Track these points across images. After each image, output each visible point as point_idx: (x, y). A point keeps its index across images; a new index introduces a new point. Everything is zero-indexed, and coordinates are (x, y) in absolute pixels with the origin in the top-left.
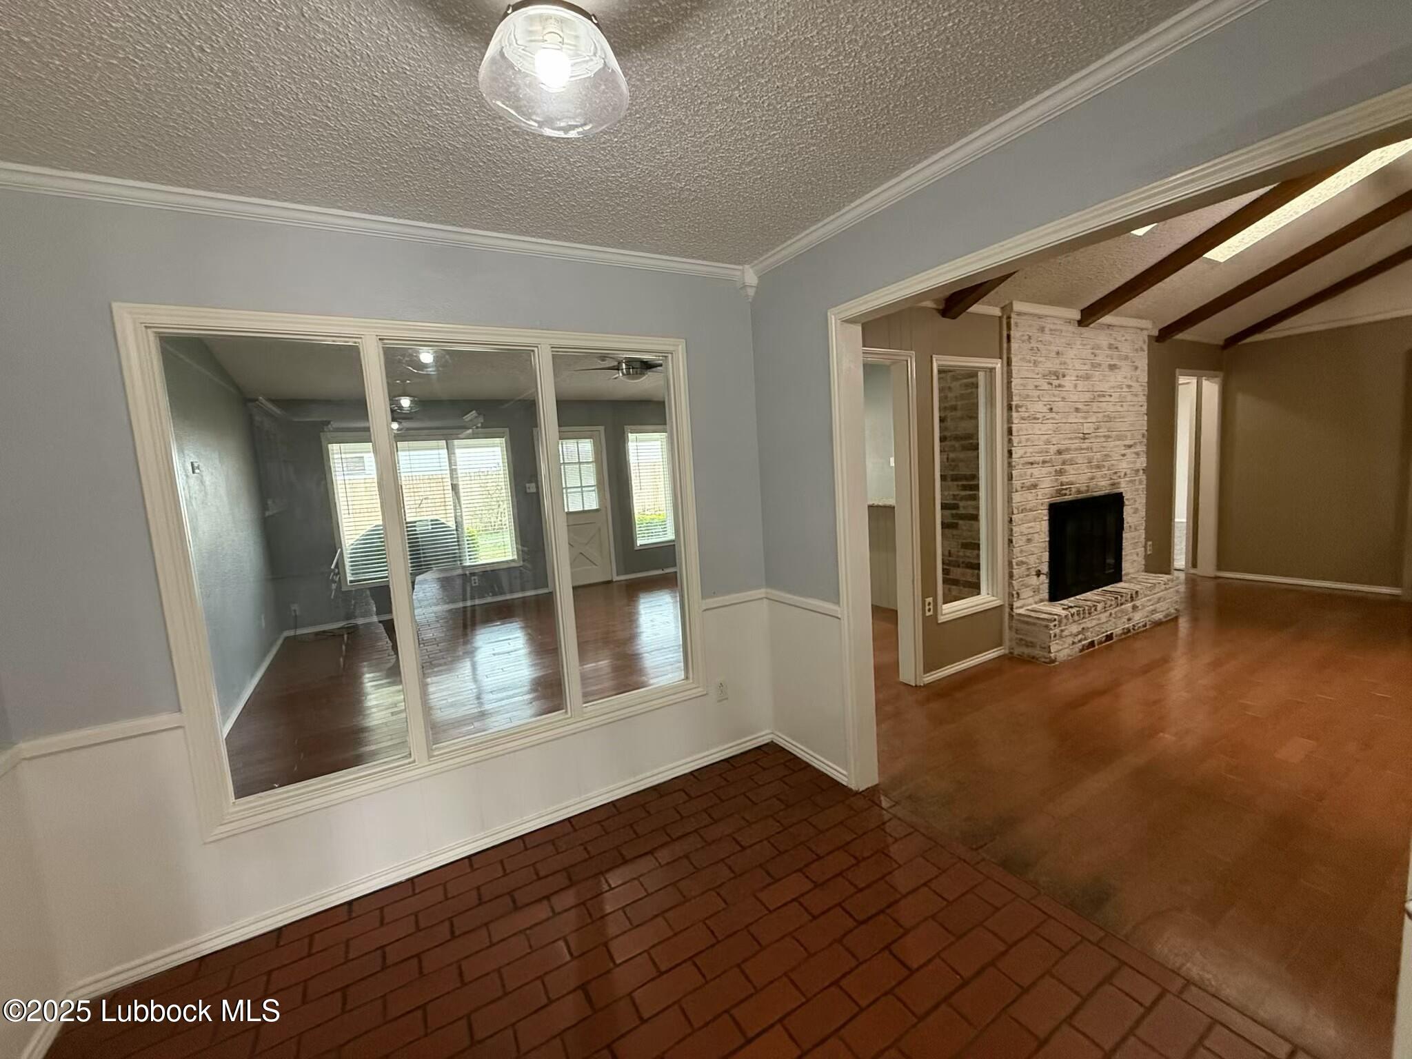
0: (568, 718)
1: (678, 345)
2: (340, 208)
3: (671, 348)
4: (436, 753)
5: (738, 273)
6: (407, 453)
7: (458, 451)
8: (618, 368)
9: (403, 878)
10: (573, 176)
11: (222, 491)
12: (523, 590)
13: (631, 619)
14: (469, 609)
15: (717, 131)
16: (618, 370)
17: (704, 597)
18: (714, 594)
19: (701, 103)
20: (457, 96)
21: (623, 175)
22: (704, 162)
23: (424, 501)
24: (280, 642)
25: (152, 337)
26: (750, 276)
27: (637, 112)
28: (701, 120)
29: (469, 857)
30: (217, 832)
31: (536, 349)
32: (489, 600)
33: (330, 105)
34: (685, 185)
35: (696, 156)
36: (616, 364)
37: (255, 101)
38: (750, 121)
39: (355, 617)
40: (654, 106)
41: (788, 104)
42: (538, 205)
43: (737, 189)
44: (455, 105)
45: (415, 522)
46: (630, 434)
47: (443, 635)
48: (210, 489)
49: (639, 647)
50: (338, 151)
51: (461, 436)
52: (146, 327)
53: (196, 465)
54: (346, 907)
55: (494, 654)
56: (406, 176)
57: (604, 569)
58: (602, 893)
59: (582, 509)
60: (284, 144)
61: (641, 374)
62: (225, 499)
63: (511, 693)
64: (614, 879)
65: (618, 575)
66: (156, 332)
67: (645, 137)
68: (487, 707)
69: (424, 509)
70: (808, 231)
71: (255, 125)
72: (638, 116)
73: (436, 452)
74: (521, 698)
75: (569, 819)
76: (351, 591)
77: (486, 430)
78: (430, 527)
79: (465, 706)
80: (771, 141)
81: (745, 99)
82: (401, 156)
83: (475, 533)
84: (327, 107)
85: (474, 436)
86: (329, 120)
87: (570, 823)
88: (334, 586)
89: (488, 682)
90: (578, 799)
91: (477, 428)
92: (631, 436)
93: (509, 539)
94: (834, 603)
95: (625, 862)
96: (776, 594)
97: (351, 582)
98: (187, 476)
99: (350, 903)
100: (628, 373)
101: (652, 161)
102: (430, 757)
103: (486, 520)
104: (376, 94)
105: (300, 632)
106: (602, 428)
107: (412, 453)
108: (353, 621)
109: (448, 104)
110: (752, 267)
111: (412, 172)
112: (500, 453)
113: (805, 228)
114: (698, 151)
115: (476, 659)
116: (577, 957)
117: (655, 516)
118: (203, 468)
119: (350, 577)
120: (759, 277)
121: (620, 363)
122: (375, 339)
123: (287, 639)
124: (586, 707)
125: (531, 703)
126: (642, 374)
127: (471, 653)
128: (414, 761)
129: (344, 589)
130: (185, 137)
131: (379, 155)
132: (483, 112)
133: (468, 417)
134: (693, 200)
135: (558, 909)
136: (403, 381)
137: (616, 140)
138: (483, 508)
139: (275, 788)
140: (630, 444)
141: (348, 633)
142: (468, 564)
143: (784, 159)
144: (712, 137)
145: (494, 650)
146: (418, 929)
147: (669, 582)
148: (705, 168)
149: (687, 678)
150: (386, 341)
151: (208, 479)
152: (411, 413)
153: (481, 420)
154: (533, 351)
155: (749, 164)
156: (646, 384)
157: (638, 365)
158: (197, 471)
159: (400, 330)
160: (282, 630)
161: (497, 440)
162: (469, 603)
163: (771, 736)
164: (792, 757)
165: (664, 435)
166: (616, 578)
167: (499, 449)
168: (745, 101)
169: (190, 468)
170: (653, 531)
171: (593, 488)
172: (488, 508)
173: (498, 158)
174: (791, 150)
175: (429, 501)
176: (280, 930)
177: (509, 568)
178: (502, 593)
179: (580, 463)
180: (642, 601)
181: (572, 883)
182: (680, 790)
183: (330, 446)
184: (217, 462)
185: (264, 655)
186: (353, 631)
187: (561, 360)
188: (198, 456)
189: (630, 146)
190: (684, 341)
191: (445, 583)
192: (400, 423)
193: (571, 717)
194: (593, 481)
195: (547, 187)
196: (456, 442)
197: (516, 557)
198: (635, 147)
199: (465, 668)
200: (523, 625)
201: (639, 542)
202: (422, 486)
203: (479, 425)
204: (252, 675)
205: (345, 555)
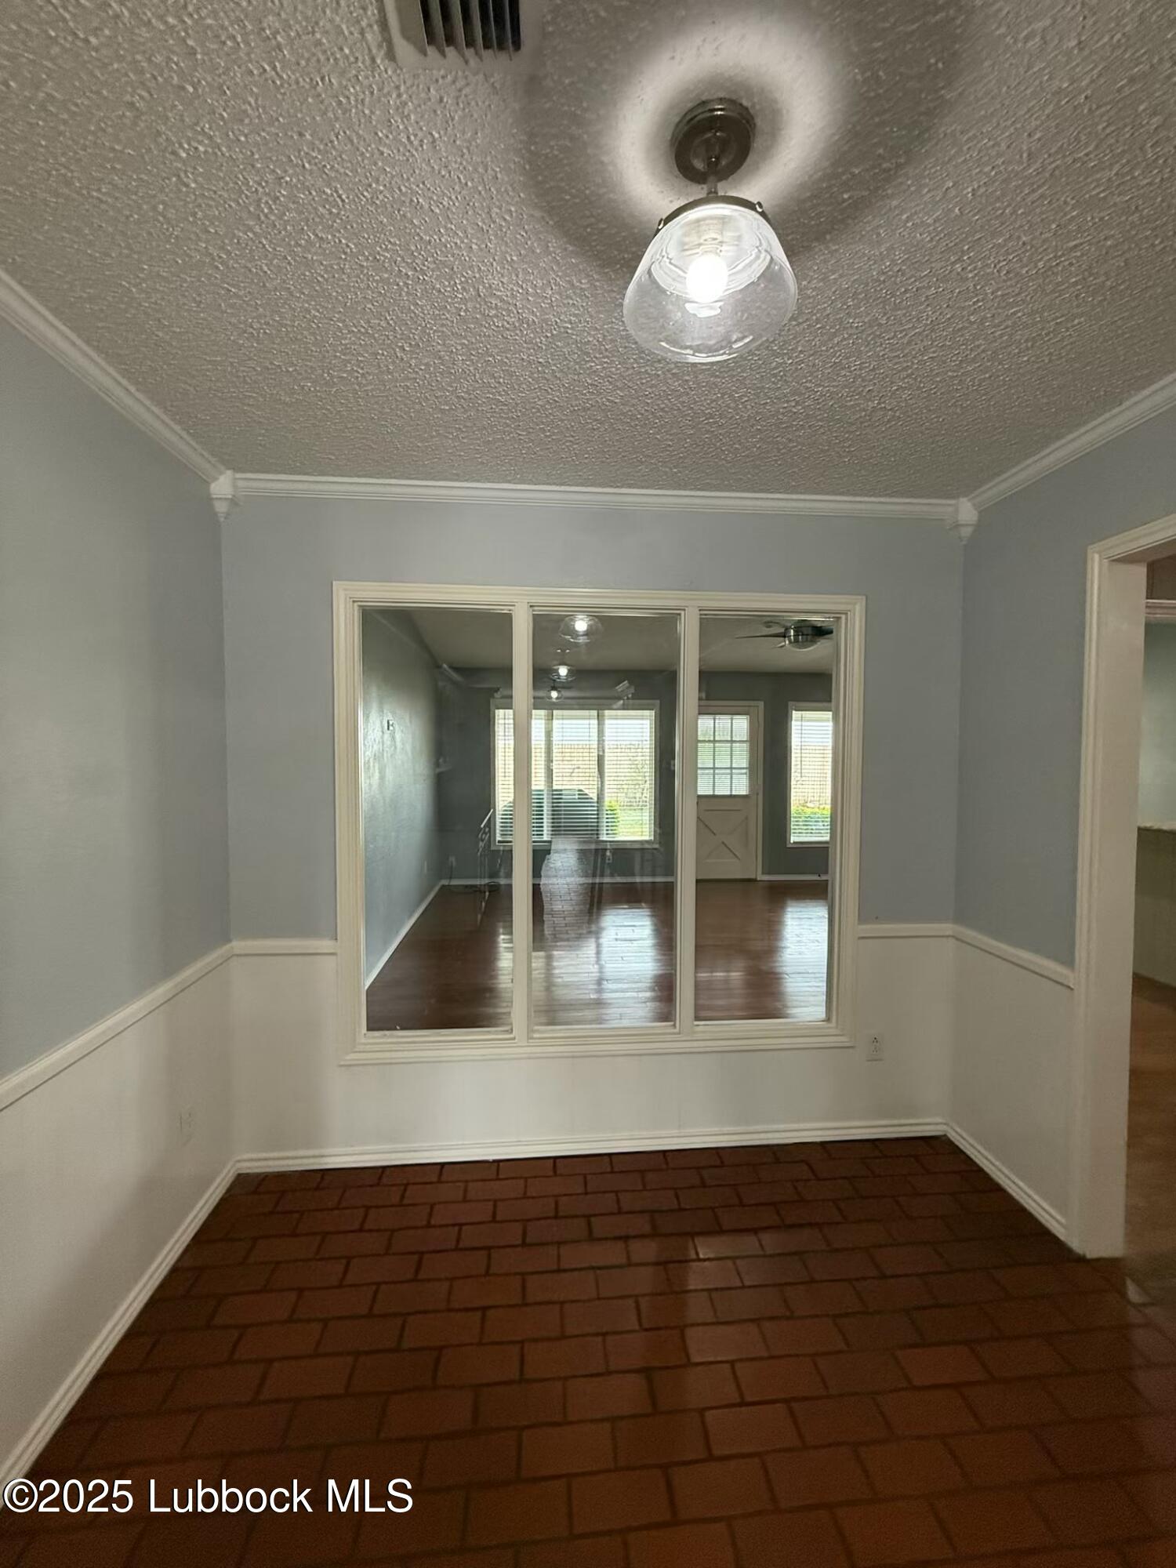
0: (674, 1034)
1: (855, 604)
2: (509, 482)
3: (849, 607)
4: (535, 1036)
5: (950, 509)
6: (561, 721)
7: (607, 722)
8: (784, 636)
9: (491, 1158)
10: (737, 414)
11: (408, 747)
12: (654, 875)
13: (772, 930)
14: (597, 886)
15: (926, 325)
16: (785, 637)
17: (862, 919)
18: (877, 919)
19: (906, 291)
20: (616, 346)
21: (797, 403)
22: (905, 369)
23: (576, 770)
24: (437, 889)
25: (356, 608)
26: (966, 511)
27: (818, 321)
28: (904, 315)
29: (555, 1158)
30: (348, 1058)
31: (682, 613)
32: (619, 879)
33: (501, 380)
34: (879, 404)
35: (896, 363)
36: (783, 630)
37: (443, 389)
38: (978, 301)
39: (498, 877)
40: (840, 309)
41: (1041, 264)
42: (697, 453)
43: (953, 397)
44: (613, 356)
45: (561, 790)
46: (794, 712)
47: (571, 909)
48: (399, 744)
49: (777, 964)
50: (508, 426)
51: (615, 707)
52: (354, 602)
53: (391, 723)
54: (439, 1167)
55: (616, 940)
56: (567, 441)
57: (747, 864)
58: (687, 1261)
59: (728, 793)
60: (465, 426)
61: (811, 641)
62: (410, 754)
63: (626, 986)
64: (705, 1249)
65: (763, 873)
66: (360, 606)
67: (827, 351)
68: (606, 996)
69: (575, 779)
70: (1063, 441)
71: (443, 411)
72: (818, 326)
73: (587, 722)
74: (635, 994)
75: (664, 1152)
76: (499, 851)
77: (636, 701)
78: (577, 797)
79: (578, 989)
80: (1009, 323)
81: (971, 271)
82: (562, 421)
83: (617, 807)
84: (499, 383)
85: (624, 708)
86: (500, 395)
87: (664, 1156)
88: (481, 844)
89: (611, 968)
90: (675, 1132)
91: (628, 699)
92: (795, 714)
93: (648, 818)
94: (1063, 963)
95: (721, 1232)
96: (970, 934)
97: (499, 842)
98: (383, 732)
99: (443, 1165)
100: (796, 641)
101: (835, 380)
102: (530, 1038)
103: (632, 795)
104: (540, 360)
105: (455, 882)
106: (761, 704)
107: (565, 722)
108: (496, 880)
109: (607, 357)
110: (969, 500)
111: (573, 437)
112: (648, 726)
113: (1058, 438)
114: (898, 356)
115: (602, 941)
116: (646, 1330)
117: (817, 810)
118: (397, 727)
119: (498, 838)
120: (980, 512)
121: (787, 629)
122: (526, 606)
123: (443, 886)
124: (698, 1025)
125: (645, 1002)
126: (813, 642)
127: (597, 934)
128: (514, 1039)
129: (493, 848)
130: (392, 432)
131: (543, 423)
132: (643, 358)
133: (620, 688)
134: (889, 421)
135: (635, 1259)
136: (563, 651)
137: (790, 361)
138: (630, 782)
139: (396, 1029)
140: (793, 723)
141: (490, 892)
142: (605, 839)
143: (1030, 344)
144: (920, 333)
145: (617, 934)
146: (494, 1220)
147: (817, 891)
148: (908, 376)
149: (828, 1019)
150: (536, 608)
151: (398, 736)
152: (568, 682)
153: (632, 690)
154: (680, 614)
155: (974, 360)
156: (814, 654)
157: (809, 631)
158: (391, 728)
159: (554, 596)
160: (441, 878)
161: (647, 713)
162: (597, 880)
163: (945, 1127)
164: (975, 1169)
165: (829, 715)
166: (761, 877)
167: (648, 722)
168: (970, 275)
169: (386, 725)
170: (814, 827)
171: (744, 771)
172: (635, 782)
173: (656, 407)
174: (1043, 329)
175: (580, 770)
176: (384, 1168)
177: (643, 849)
178: (633, 875)
179: (732, 741)
180: (789, 909)
181: (654, 1234)
182: (802, 1161)
183: (497, 711)
184: (407, 721)
185: (421, 901)
186: (494, 889)
187: (712, 625)
188: (394, 713)
189: (808, 365)
190: (864, 598)
191: (583, 854)
192: (559, 692)
193: (679, 1033)
194: (744, 763)
195: (708, 432)
196: (607, 712)
197: (652, 838)
198: (814, 365)
199: (589, 948)
200: (649, 913)
201: (793, 839)
202: (575, 754)
203: (630, 696)
204: (410, 916)
205: (497, 812)
